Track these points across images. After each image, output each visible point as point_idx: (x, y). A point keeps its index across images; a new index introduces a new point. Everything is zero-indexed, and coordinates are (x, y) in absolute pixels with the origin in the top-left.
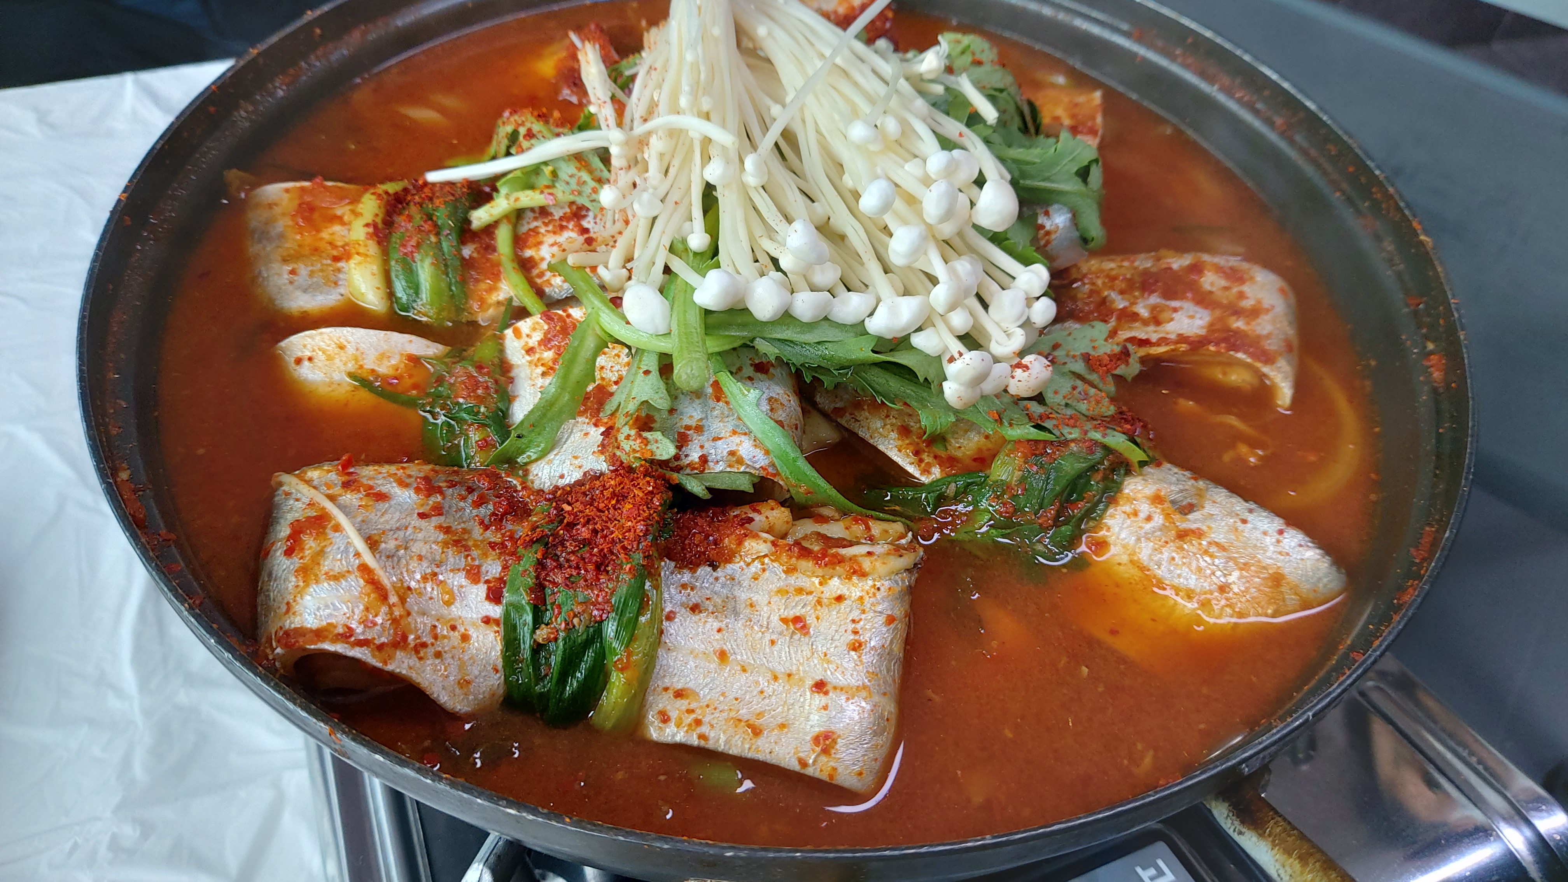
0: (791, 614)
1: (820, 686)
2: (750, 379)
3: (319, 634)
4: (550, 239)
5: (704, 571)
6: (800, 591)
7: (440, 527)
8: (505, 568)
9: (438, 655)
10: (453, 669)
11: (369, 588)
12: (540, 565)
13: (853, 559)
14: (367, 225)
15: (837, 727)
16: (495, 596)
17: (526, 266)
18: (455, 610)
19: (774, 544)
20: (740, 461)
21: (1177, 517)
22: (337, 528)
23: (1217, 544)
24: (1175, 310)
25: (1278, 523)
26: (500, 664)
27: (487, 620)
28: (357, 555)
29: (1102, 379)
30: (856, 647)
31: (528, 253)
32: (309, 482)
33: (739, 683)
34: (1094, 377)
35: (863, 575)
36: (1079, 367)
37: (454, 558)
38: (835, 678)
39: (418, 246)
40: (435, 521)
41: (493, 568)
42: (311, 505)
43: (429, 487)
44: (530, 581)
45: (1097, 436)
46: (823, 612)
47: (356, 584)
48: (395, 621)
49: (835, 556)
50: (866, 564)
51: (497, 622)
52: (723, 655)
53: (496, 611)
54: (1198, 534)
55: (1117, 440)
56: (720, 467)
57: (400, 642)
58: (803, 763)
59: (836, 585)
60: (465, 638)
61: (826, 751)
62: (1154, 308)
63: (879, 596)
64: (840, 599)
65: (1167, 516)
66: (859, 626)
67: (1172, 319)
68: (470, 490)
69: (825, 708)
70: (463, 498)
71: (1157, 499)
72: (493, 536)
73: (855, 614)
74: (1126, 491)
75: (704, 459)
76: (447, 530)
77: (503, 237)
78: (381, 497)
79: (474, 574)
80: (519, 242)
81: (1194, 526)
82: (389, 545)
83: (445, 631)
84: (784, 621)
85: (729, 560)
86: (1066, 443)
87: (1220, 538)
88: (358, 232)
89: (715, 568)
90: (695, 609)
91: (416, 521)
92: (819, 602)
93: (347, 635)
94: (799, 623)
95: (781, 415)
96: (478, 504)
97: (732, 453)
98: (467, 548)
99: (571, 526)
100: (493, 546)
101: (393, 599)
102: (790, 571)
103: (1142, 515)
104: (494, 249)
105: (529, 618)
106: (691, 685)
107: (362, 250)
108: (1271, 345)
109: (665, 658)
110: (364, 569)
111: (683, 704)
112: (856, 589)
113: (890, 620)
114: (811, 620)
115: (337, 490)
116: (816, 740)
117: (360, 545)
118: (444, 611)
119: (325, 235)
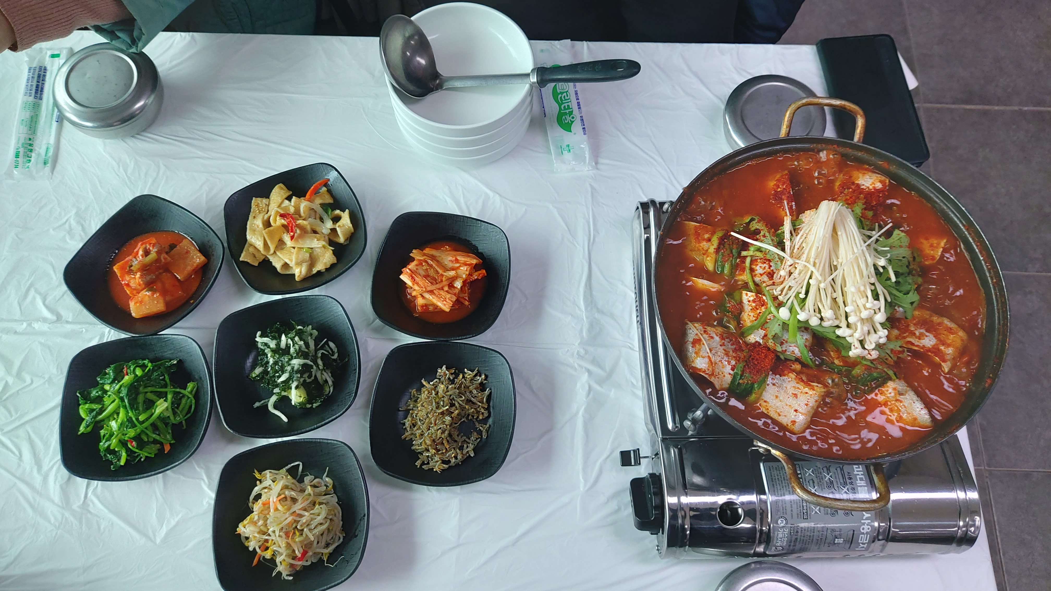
0: (794, 393)
1: (796, 411)
2: (803, 331)
3: (700, 370)
4: (760, 265)
5: (778, 376)
6: (798, 388)
7: (724, 349)
8: (736, 363)
9: (718, 378)
11: (709, 362)
12: (744, 366)
13: (813, 386)
14: (714, 249)
15: (797, 420)
16: (733, 369)
17: (752, 270)
18: (724, 370)
19: (796, 376)
20: (794, 354)
21: (898, 396)
22: (703, 344)
23: (904, 406)
24: (927, 336)
25: (923, 406)
26: (730, 383)
27: (730, 374)
28: (708, 353)
29: (894, 356)
30: (807, 405)
31: (754, 267)
32: (696, 327)
33: (779, 404)
34: (892, 355)
35: (814, 390)
36: (889, 352)
37: (726, 358)
38: (800, 410)
39: (728, 260)
40: (723, 347)
41: (733, 362)
42: (697, 334)
43: (722, 338)
44: (742, 370)
45: (886, 370)
46: (802, 394)
47: (707, 360)
48: (713, 370)
49: (809, 384)
50: (816, 388)
51: (732, 375)
52: (777, 397)
53: (732, 372)
54: (901, 402)
55: (891, 373)
56: (789, 353)
57: (713, 374)
58: (787, 425)
59: (806, 390)
60: (724, 376)
61: (793, 425)
62: (921, 334)
63: (816, 395)
64: (807, 393)
65: (895, 394)
66: (809, 400)
67: (924, 339)
68: (731, 340)
69: (796, 416)
70: (729, 342)
71: (895, 389)
72: (734, 355)
73: (809, 398)
74: (888, 384)
75: (786, 350)
76: (725, 350)
77: (748, 260)
78: (712, 338)
79: (729, 363)
80: (752, 262)
81: (900, 399)
82: (713, 352)
83: (720, 373)
84: (793, 394)
85: (784, 376)
86: (877, 368)
87: (906, 405)
88: (712, 250)
89: (781, 376)
90: (774, 384)
91: (719, 347)
92: (802, 392)
93: (704, 372)
94: (795, 395)
95: (807, 344)
96: (732, 345)
97: (793, 351)
98: (729, 356)
99: (753, 359)
100: (734, 357)
101: (714, 365)
102: (797, 383)
103: (889, 392)
104: (744, 263)
105: (739, 377)
106: (768, 400)
107: (712, 256)
108: (948, 357)
109: (764, 393)
110: (709, 356)
111: (765, 404)
112: (811, 392)
113: (816, 401)
114: (799, 396)
115: (702, 332)
116: (792, 422)
117: (708, 351)
118: (721, 369)
119: (701, 245)
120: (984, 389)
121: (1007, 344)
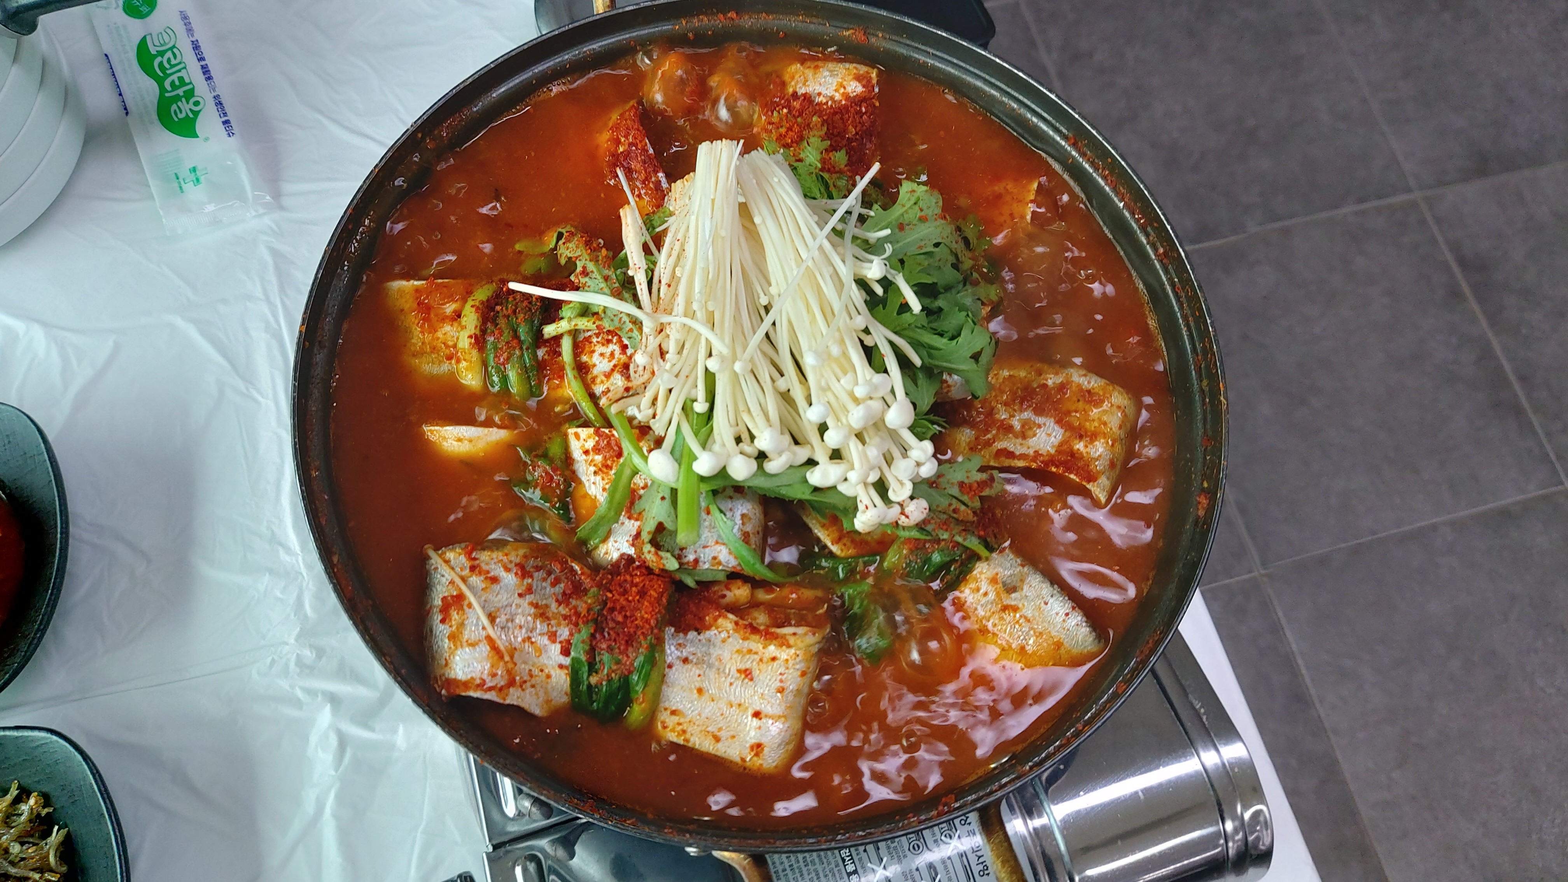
0: (742, 667)
1: (757, 715)
2: (731, 498)
3: (466, 685)
4: (600, 349)
5: (692, 635)
6: (750, 651)
7: (531, 604)
8: (571, 634)
9: (533, 686)
10: (541, 694)
11: (493, 653)
12: (593, 636)
13: (784, 636)
14: (470, 337)
15: (763, 741)
16: (566, 652)
17: (582, 369)
18: (544, 660)
19: (736, 623)
20: (720, 563)
21: (1004, 596)
22: (470, 606)
23: (1026, 618)
24: (1039, 426)
27: (561, 666)
28: (484, 628)
29: (971, 499)
30: (781, 690)
31: (585, 358)
32: (447, 562)
33: (711, 709)
34: (965, 498)
35: (789, 646)
36: (955, 491)
37: (540, 627)
38: (767, 709)
39: (508, 359)
40: (529, 598)
41: (564, 633)
42: (452, 582)
43: (524, 572)
44: (587, 648)
45: (959, 539)
46: (763, 666)
47: (484, 649)
48: (509, 672)
49: (772, 634)
50: (792, 640)
51: (567, 668)
52: (700, 691)
53: (567, 661)
54: (1015, 609)
55: (973, 543)
56: (706, 566)
57: (511, 683)
58: (743, 760)
59: (772, 649)
60: (549, 676)
61: (757, 755)
62: (1025, 424)
63: (798, 659)
64: (774, 659)
65: (998, 594)
66: (784, 677)
68: (549, 573)
69: (760, 728)
70: (544, 580)
72: (563, 610)
73: (782, 670)
75: (696, 561)
76: (536, 606)
77: (566, 345)
78: (495, 580)
79: (553, 637)
80: (578, 347)
81: (1013, 603)
82: (501, 620)
83: (536, 672)
84: (739, 671)
85: (708, 628)
86: (938, 541)
87: (1029, 614)
88: (465, 342)
89: (699, 634)
90: (686, 661)
91: (518, 601)
92: (761, 660)
93: (481, 686)
94: (747, 673)
95: (749, 528)
96: (554, 584)
97: (714, 558)
98: (548, 619)
99: (612, 610)
100: (565, 617)
101: (507, 658)
102: (744, 639)
104: (560, 354)
105: (585, 669)
106: (681, 707)
107: (467, 357)
109: (666, 691)
110: (489, 638)
111: (675, 719)
112: (784, 654)
113: (803, 674)
114: (755, 673)
115: (466, 572)
116: (752, 748)
117: (485, 621)
118: (536, 660)
119: (439, 334)
120: (1196, 523)
121: (1222, 398)
